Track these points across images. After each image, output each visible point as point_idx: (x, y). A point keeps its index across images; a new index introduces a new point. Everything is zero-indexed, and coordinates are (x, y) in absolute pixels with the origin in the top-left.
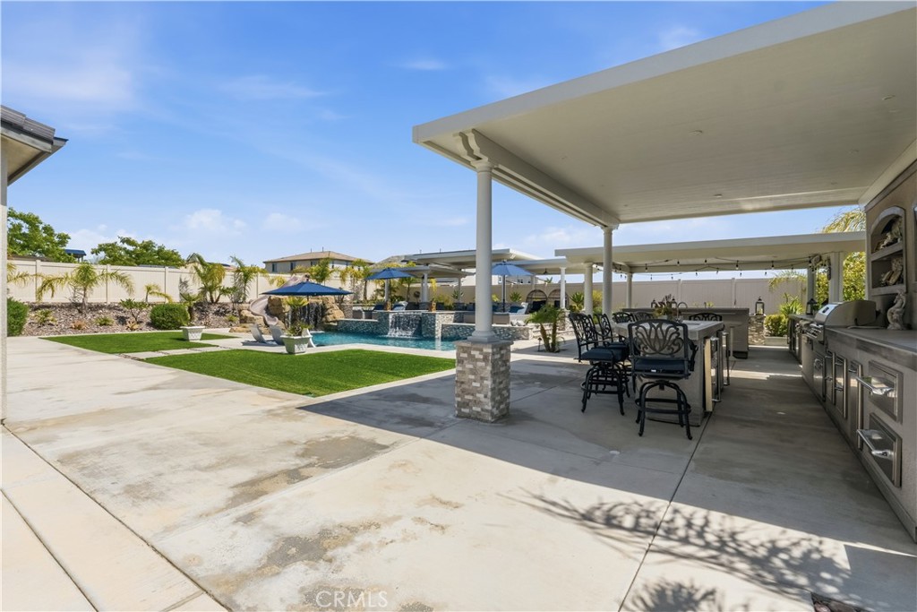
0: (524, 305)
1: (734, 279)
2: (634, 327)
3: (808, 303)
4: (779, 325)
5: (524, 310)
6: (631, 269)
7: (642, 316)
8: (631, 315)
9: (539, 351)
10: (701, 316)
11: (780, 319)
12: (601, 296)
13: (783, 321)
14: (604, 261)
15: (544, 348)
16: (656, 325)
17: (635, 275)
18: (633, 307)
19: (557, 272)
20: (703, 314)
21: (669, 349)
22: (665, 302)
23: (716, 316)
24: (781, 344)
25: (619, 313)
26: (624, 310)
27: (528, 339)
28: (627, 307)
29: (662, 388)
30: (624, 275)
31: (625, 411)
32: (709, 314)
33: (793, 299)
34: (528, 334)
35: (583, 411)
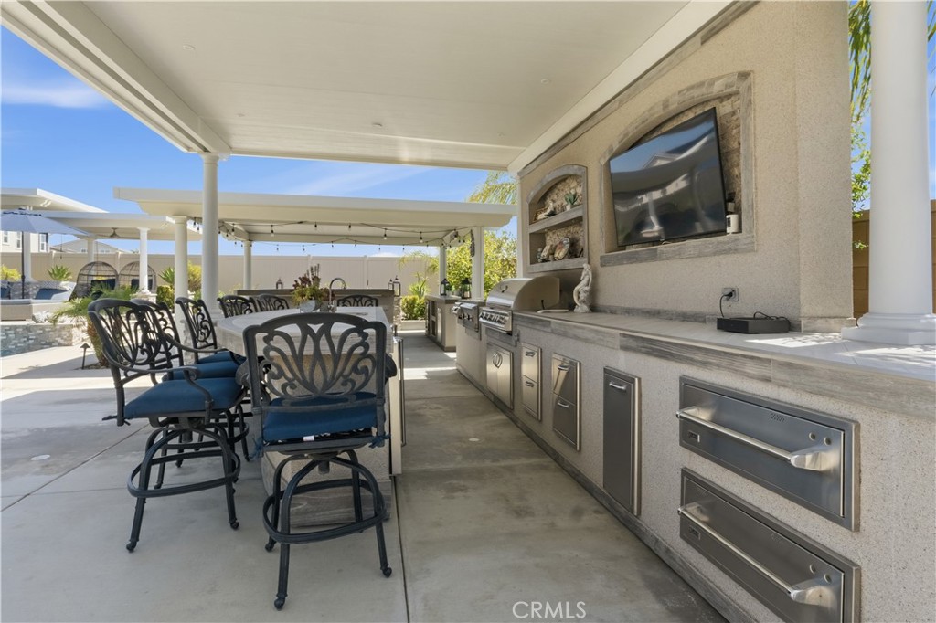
0: (68, 286)
1: (365, 256)
2: (260, 336)
3: (442, 283)
4: (414, 307)
5: (67, 295)
6: (251, 236)
7: (269, 302)
8: (252, 300)
9: (83, 368)
10: (352, 300)
11: (415, 300)
12: (200, 271)
13: (417, 302)
14: (203, 215)
15: (97, 360)
16: (316, 328)
17: (254, 244)
18: (253, 288)
19: (134, 235)
20: (354, 297)
21: (344, 384)
22: (310, 277)
23: (371, 299)
24: (419, 328)
25: (230, 298)
26: (239, 292)
27: (70, 345)
28: (245, 288)
29: (325, 469)
30: (239, 243)
31: (239, 519)
32: (362, 297)
33: (424, 279)
34: (71, 337)
35: (131, 548)
